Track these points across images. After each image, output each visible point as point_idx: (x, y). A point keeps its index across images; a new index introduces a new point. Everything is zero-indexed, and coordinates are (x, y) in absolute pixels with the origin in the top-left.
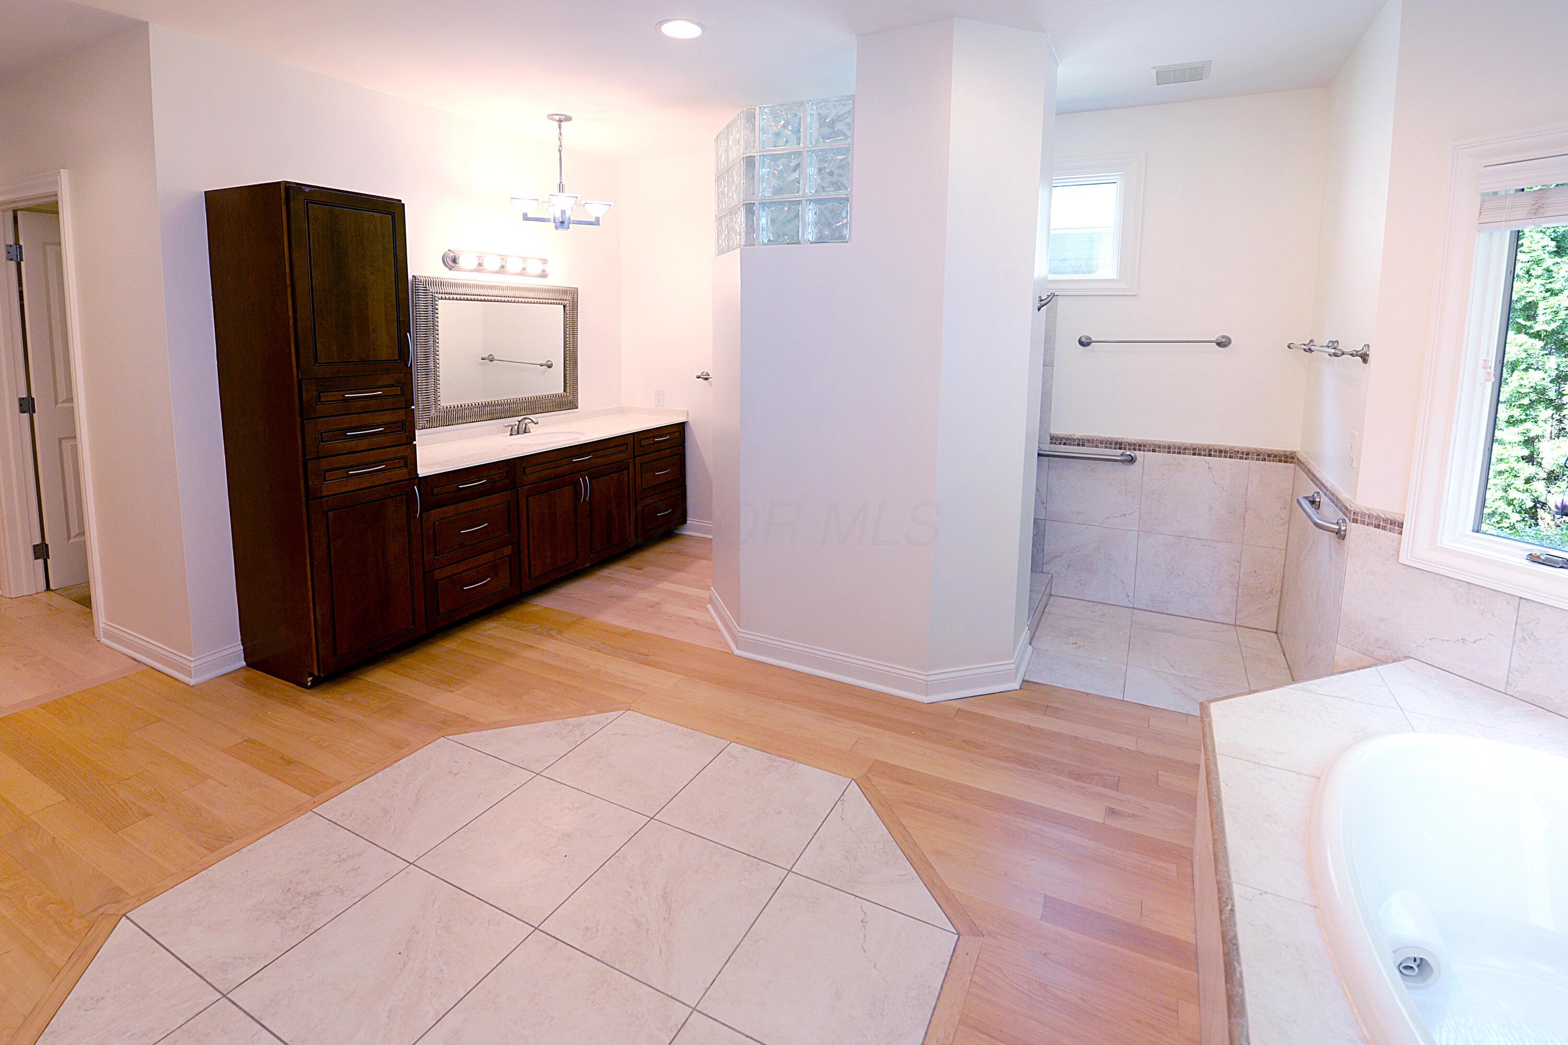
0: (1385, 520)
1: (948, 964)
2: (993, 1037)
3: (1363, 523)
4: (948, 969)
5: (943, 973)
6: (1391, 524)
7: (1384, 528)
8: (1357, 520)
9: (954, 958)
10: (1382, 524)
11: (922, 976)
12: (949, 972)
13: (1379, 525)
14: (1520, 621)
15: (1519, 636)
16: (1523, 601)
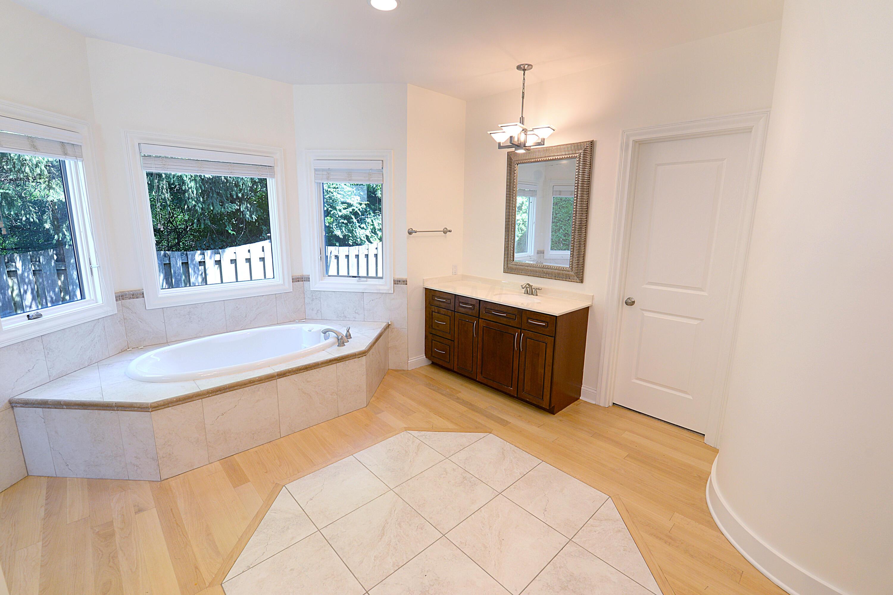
14: (44, 346)
15: (46, 353)
16: (43, 337)
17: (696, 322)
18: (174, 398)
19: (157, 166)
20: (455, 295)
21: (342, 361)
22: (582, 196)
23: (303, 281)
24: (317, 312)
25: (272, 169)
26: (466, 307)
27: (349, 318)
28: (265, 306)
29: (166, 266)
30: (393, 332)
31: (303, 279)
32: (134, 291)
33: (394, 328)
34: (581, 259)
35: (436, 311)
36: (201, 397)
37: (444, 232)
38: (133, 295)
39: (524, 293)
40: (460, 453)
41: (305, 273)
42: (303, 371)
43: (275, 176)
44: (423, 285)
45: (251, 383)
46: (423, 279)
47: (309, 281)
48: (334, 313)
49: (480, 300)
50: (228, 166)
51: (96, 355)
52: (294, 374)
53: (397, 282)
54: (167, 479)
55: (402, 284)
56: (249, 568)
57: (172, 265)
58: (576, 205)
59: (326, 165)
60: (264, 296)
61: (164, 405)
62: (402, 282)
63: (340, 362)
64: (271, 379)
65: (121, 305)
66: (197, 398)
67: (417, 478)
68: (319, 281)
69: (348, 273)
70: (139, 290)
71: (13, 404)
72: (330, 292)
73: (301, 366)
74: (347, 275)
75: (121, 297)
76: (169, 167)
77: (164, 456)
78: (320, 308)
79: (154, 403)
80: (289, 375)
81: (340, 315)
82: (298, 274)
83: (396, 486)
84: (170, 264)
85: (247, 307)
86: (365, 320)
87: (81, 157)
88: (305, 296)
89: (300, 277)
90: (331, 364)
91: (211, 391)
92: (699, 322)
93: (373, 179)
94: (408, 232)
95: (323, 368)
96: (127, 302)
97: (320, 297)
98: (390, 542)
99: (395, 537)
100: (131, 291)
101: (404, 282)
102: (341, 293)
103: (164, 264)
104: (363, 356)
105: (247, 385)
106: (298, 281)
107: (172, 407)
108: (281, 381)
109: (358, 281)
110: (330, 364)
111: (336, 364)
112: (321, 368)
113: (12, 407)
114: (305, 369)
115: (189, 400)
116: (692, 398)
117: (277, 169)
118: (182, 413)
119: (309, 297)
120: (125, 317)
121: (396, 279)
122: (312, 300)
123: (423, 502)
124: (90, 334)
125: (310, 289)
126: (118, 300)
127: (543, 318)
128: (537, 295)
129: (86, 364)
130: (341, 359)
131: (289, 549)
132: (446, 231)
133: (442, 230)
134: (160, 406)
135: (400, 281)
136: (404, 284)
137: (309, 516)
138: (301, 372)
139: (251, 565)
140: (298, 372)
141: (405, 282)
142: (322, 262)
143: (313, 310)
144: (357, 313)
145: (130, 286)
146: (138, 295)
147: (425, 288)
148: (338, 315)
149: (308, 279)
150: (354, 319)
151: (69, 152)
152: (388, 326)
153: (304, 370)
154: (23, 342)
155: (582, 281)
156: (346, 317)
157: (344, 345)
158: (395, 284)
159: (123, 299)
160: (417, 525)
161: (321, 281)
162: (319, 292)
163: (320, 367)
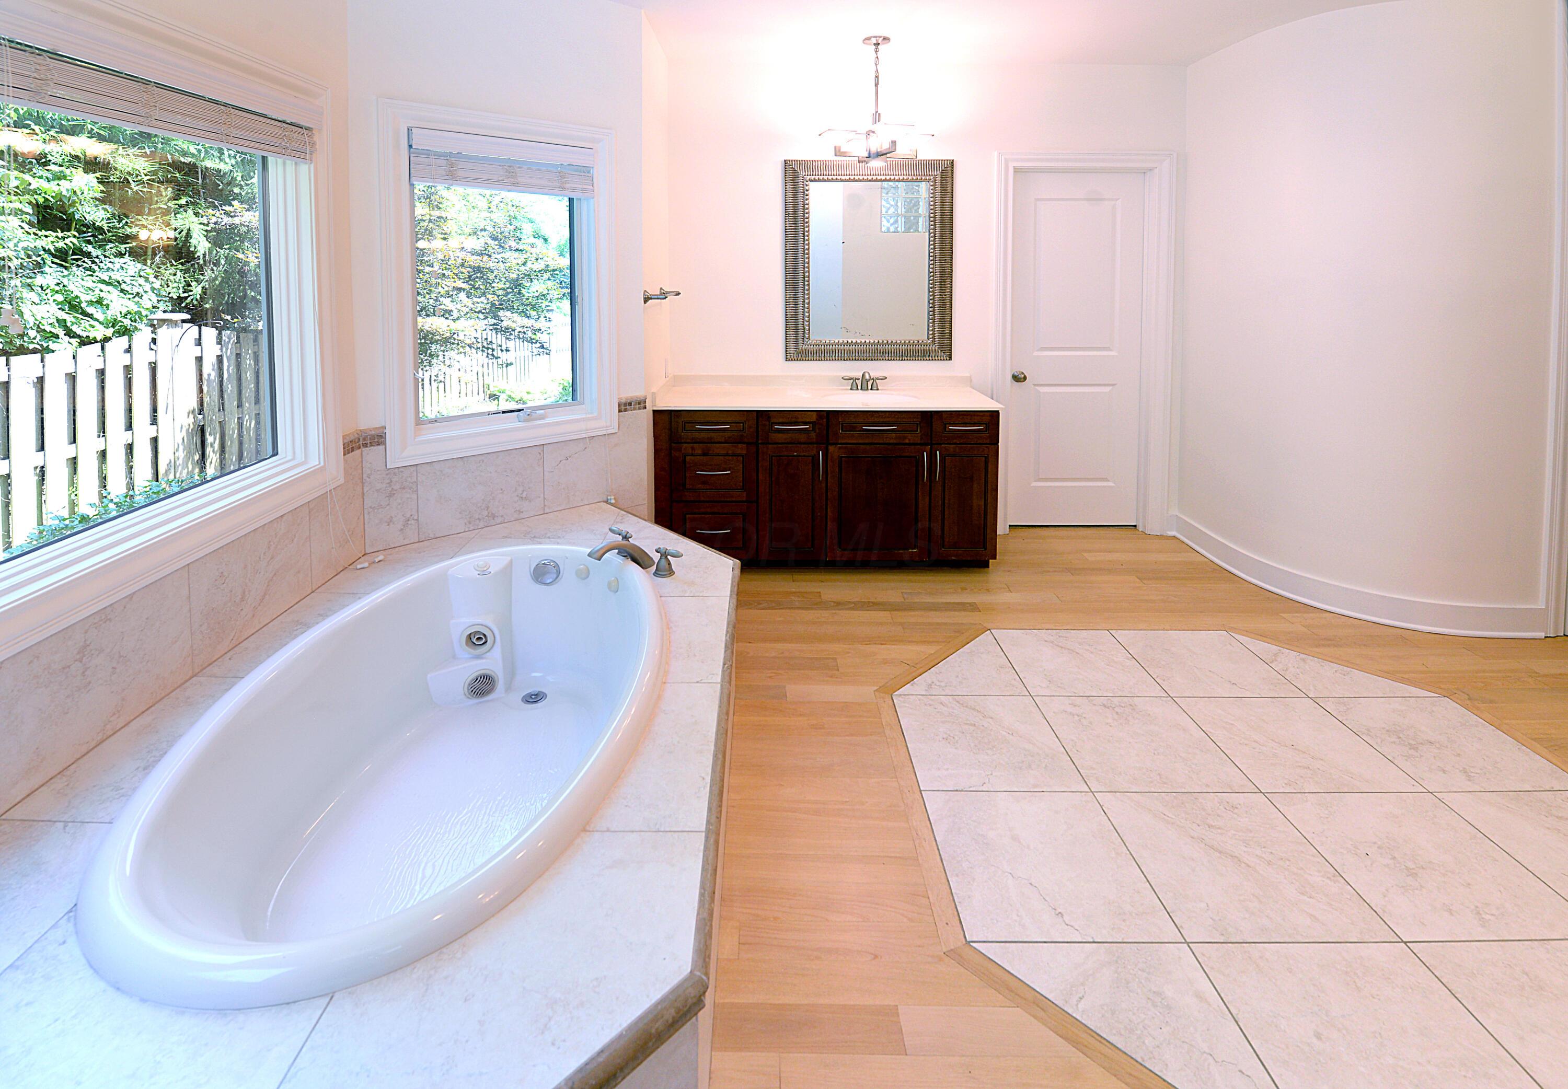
1: (957, 904)
2: (888, 857)
4: (954, 900)
5: (956, 893)
9: (956, 913)
11: (969, 882)
12: (951, 898)
17: (1107, 389)
20: (758, 411)
22: (942, 236)
23: (369, 445)
24: (406, 525)
26: (791, 430)
27: (502, 516)
28: (286, 545)
31: (370, 440)
34: (947, 326)
35: (699, 452)
39: (851, 389)
41: (366, 424)
44: (653, 406)
47: (385, 442)
48: (460, 513)
49: (827, 412)
53: (624, 407)
55: (635, 409)
58: (934, 248)
62: (635, 405)
68: (414, 437)
72: (449, 463)
78: (414, 512)
82: (353, 431)
85: (246, 566)
86: (547, 510)
88: (366, 489)
89: (359, 436)
92: (1111, 387)
93: (570, 185)
97: (416, 482)
101: (639, 403)
102: (481, 458)
106: (359, 447)
116: (1113, 485)
119: (379, 490)
121: (622, 402)
122: (391, 495)
125: (385, 465)
127: (976, 419)
128: (878, 389)
135: (630, 404)
136: (639, 409)
141: (642, 404)
144: (524, 500)
149: (381, 437)
150: (516, 516)
155: (950, 358)
156: (493, 516)
158: (621, 411)
161: (418, 439)
162: (412, 468)
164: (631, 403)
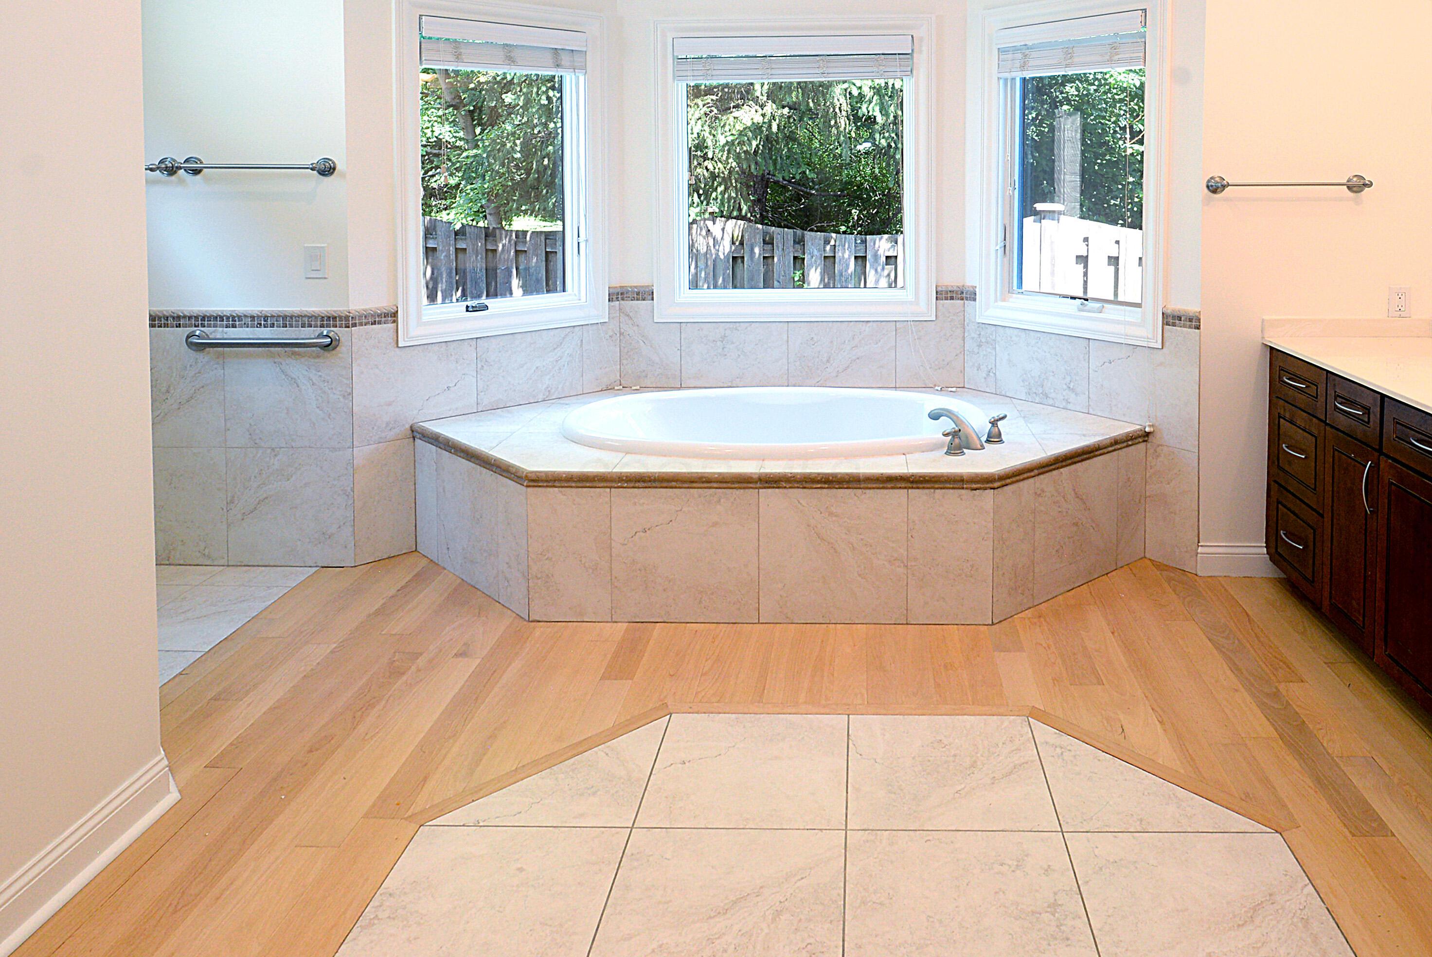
0: (379, 316)
3: (361, 324)
6: (385, 317)
7: (380, 323)
8: (356, 323)
10: (377, 319)
13: (375, 321)
14: (478, 355)
15: (479, 366)
16: (478, 340)
18: (564, 473)
19: (696, 73)
20: (1328, 371)
21: (921, 486)
23: (962, 299)
24: (988, 375)
25: (908, 59)
26: (1349, 413)
28: (870, 344)
29: (827, 260)
30: (1158, 456)
31: (964, 295)
32: (640, 286)
33: (1161, 445)
35: (1287, 415)
36: (609, 484)
37: (1349, 188)
38: (638, 294)
40: (1115, 837)
41: (970, 280)
42: (819, 486)
43: (914, 72)
44: (1263, 338)
45: (703, 482)
46: (1263, 320)
47: (975, 300)
49: (1383, 396)
50: (818, 61)
51: (560, 386)
52: (798, 488)
53: (1171, 319)
54: (539, 622)
55: (1184, 326)
56: (477, 825)
57: (837, 260)
59: (1018, 38)
60: (871, 324)
61: (547, 481)
62: (1185, 320)
63: (918, 488)
64: (745, 485)
65: (618, 308)
66: (602, 485)
67: (930, 838)
68: (996, 301)
69: (1116, 294)
70: (648, 286)
71: (417, 434)
72: (1016, 331)
73: (815, 473)
74: (1112, 298)
75: (617, 295)
76: (714, 73)
77: (539, 576)
78: (993, 366)
79: (532, 472)
80: (785, 487)
81: (1034, 391)
82: (951, 281)
83: (865, 827)
84: (834, 257)
85: (832, 342)
86: (1091, 411)
87: (584, 68)
88: (966, 335)
89: (955, 289)
90: (892, 488)
91: (626, 477)
93: (1120, 56)
94: (1208, 187)
95: (872, 491)
96: (628, 304)
97: (995, 340)
98: (719, 938)
99: (740, 933)
100: (636, 287)
101: (1191, 320)
102: (1039, 335)
103: (825, 257)
104: (986, 489)
105: (694, 485)
106: (952, 298)
107: (560, 489)
108: (769, 496)
109: (1080, 310)
110: (889, 486)
111: (906, 490)
112: (867, 491)
113: (414, 438)
114: (825, 483)
115: (588, 485)
117: (921, 59)
118: (574, 504)
119: (973, 338)
120: (622, 331)
121: (1169, 311)
122: (980, 346)
123: (883, 899)
124: (555, 349)
125: (975, 319)
126: (615, 299)
129: (540, 398)
130: (921, 482)
131: (557, 830)
132: (1357, 186)
133: (1345, 181)
134: (542, 481)
136: (1190, 327)
137: (647, 792)
138: (815, 486)
139: (484, 821)
140: (807, 485)
141: (1194, 322)
142: (1006, 260)
143: (979, 368)
144: (1073, 390)
145: (635, 279)
146: (645, 294)
147: (1272, 348)
148: (1030, 389)
149: (973, 296)
151: (563, 63)
152: (1145, 436)
153: (823, 486)
154: (449, 343)
156: (1047, 397)
157: (963, 453)
158: (1168, 324)
159: (623, 299)
160: (812, 941)
161: (1000, 303)
162: (993, 328)
163: (862, 486)
164: (1181, 318)
